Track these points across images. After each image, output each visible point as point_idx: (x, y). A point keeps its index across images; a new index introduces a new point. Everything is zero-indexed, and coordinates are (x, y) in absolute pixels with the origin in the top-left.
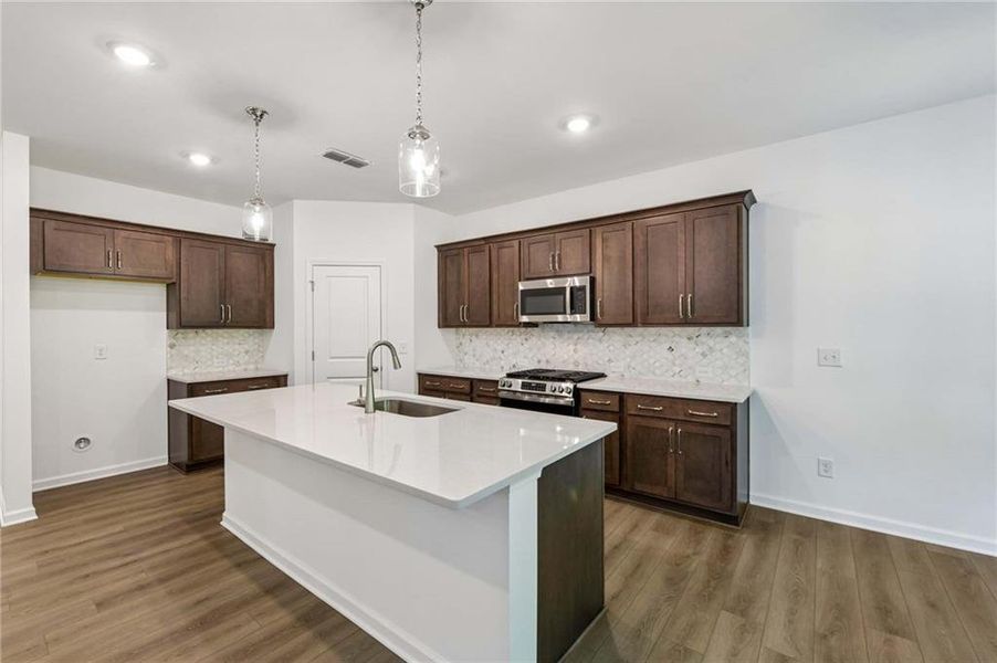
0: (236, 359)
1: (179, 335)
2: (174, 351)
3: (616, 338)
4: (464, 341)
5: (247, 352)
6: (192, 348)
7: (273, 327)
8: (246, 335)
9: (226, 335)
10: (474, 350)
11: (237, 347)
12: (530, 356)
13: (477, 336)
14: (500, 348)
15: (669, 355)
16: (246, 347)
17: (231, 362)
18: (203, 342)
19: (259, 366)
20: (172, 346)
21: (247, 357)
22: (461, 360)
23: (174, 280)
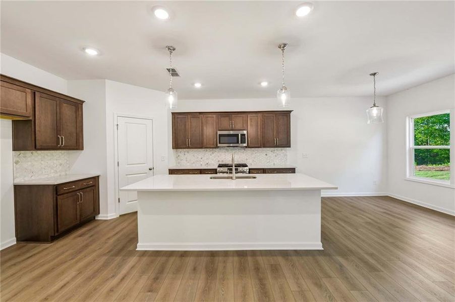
0: (55, 169)
1: (21, 155)
2: (18, 166)
3: (249, 152)
4: (180, 155)
5: (61, 165)
6: (30, 163)
7: (83, 150)
8: (60, 154)
9: (49, 154)
10: (186, 158)
11: (55, 162)
12: (215, 159)
13: (188, 152)
14: (200, 157)
15: (266, 157)
16: (60, 162)
17: (52, 171)
18: (36, 159)
19: (67, 173)
20: (17, 163)
21: (61, 168)
22: (179, 163)
23: (31, 118)
